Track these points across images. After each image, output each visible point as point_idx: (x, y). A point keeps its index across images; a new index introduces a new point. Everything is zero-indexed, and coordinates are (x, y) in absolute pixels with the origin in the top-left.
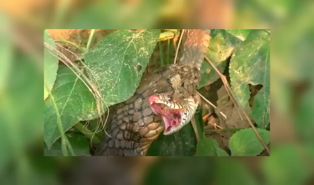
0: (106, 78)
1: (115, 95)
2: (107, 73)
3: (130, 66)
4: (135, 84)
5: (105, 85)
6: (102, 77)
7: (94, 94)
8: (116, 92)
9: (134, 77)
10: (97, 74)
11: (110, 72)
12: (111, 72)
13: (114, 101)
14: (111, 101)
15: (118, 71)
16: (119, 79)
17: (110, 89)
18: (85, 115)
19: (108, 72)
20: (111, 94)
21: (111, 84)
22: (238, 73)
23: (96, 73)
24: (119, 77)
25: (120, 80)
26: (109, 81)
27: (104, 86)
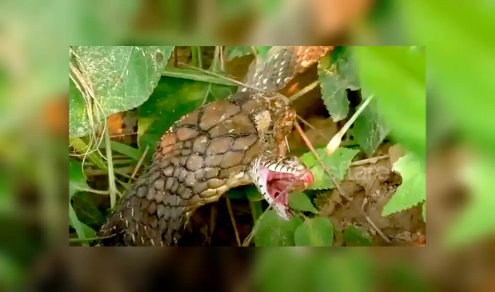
0: (106, 70)
1: (119, 98)
2: (107, 60)
3: (145, 53)
4: (152, 82)
5: (105, 80)
6: (100, 67)
7: (83, 93)
8: (121, 93)
9: (151, 71)
10: (92, 62)
11: (113, 60)
12: (115, 60)
13: (117, 107)
14: (113, 107)
15: (126, 59)
16: (126, 71)
17: (112, 87)
18: (73, 128)
19: (109, 60)
20: (114, 95)
21: (114, 78)
22: (331, 73)
23: (92, 60)
24: (127, 69)
25: (129, 73)
26: (110, 74)
27: (102, 83)
